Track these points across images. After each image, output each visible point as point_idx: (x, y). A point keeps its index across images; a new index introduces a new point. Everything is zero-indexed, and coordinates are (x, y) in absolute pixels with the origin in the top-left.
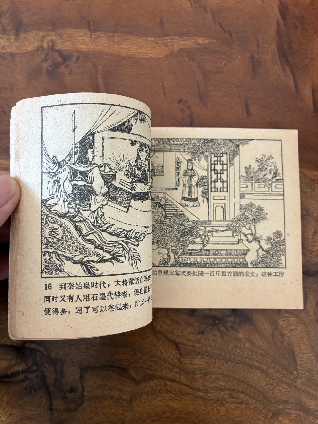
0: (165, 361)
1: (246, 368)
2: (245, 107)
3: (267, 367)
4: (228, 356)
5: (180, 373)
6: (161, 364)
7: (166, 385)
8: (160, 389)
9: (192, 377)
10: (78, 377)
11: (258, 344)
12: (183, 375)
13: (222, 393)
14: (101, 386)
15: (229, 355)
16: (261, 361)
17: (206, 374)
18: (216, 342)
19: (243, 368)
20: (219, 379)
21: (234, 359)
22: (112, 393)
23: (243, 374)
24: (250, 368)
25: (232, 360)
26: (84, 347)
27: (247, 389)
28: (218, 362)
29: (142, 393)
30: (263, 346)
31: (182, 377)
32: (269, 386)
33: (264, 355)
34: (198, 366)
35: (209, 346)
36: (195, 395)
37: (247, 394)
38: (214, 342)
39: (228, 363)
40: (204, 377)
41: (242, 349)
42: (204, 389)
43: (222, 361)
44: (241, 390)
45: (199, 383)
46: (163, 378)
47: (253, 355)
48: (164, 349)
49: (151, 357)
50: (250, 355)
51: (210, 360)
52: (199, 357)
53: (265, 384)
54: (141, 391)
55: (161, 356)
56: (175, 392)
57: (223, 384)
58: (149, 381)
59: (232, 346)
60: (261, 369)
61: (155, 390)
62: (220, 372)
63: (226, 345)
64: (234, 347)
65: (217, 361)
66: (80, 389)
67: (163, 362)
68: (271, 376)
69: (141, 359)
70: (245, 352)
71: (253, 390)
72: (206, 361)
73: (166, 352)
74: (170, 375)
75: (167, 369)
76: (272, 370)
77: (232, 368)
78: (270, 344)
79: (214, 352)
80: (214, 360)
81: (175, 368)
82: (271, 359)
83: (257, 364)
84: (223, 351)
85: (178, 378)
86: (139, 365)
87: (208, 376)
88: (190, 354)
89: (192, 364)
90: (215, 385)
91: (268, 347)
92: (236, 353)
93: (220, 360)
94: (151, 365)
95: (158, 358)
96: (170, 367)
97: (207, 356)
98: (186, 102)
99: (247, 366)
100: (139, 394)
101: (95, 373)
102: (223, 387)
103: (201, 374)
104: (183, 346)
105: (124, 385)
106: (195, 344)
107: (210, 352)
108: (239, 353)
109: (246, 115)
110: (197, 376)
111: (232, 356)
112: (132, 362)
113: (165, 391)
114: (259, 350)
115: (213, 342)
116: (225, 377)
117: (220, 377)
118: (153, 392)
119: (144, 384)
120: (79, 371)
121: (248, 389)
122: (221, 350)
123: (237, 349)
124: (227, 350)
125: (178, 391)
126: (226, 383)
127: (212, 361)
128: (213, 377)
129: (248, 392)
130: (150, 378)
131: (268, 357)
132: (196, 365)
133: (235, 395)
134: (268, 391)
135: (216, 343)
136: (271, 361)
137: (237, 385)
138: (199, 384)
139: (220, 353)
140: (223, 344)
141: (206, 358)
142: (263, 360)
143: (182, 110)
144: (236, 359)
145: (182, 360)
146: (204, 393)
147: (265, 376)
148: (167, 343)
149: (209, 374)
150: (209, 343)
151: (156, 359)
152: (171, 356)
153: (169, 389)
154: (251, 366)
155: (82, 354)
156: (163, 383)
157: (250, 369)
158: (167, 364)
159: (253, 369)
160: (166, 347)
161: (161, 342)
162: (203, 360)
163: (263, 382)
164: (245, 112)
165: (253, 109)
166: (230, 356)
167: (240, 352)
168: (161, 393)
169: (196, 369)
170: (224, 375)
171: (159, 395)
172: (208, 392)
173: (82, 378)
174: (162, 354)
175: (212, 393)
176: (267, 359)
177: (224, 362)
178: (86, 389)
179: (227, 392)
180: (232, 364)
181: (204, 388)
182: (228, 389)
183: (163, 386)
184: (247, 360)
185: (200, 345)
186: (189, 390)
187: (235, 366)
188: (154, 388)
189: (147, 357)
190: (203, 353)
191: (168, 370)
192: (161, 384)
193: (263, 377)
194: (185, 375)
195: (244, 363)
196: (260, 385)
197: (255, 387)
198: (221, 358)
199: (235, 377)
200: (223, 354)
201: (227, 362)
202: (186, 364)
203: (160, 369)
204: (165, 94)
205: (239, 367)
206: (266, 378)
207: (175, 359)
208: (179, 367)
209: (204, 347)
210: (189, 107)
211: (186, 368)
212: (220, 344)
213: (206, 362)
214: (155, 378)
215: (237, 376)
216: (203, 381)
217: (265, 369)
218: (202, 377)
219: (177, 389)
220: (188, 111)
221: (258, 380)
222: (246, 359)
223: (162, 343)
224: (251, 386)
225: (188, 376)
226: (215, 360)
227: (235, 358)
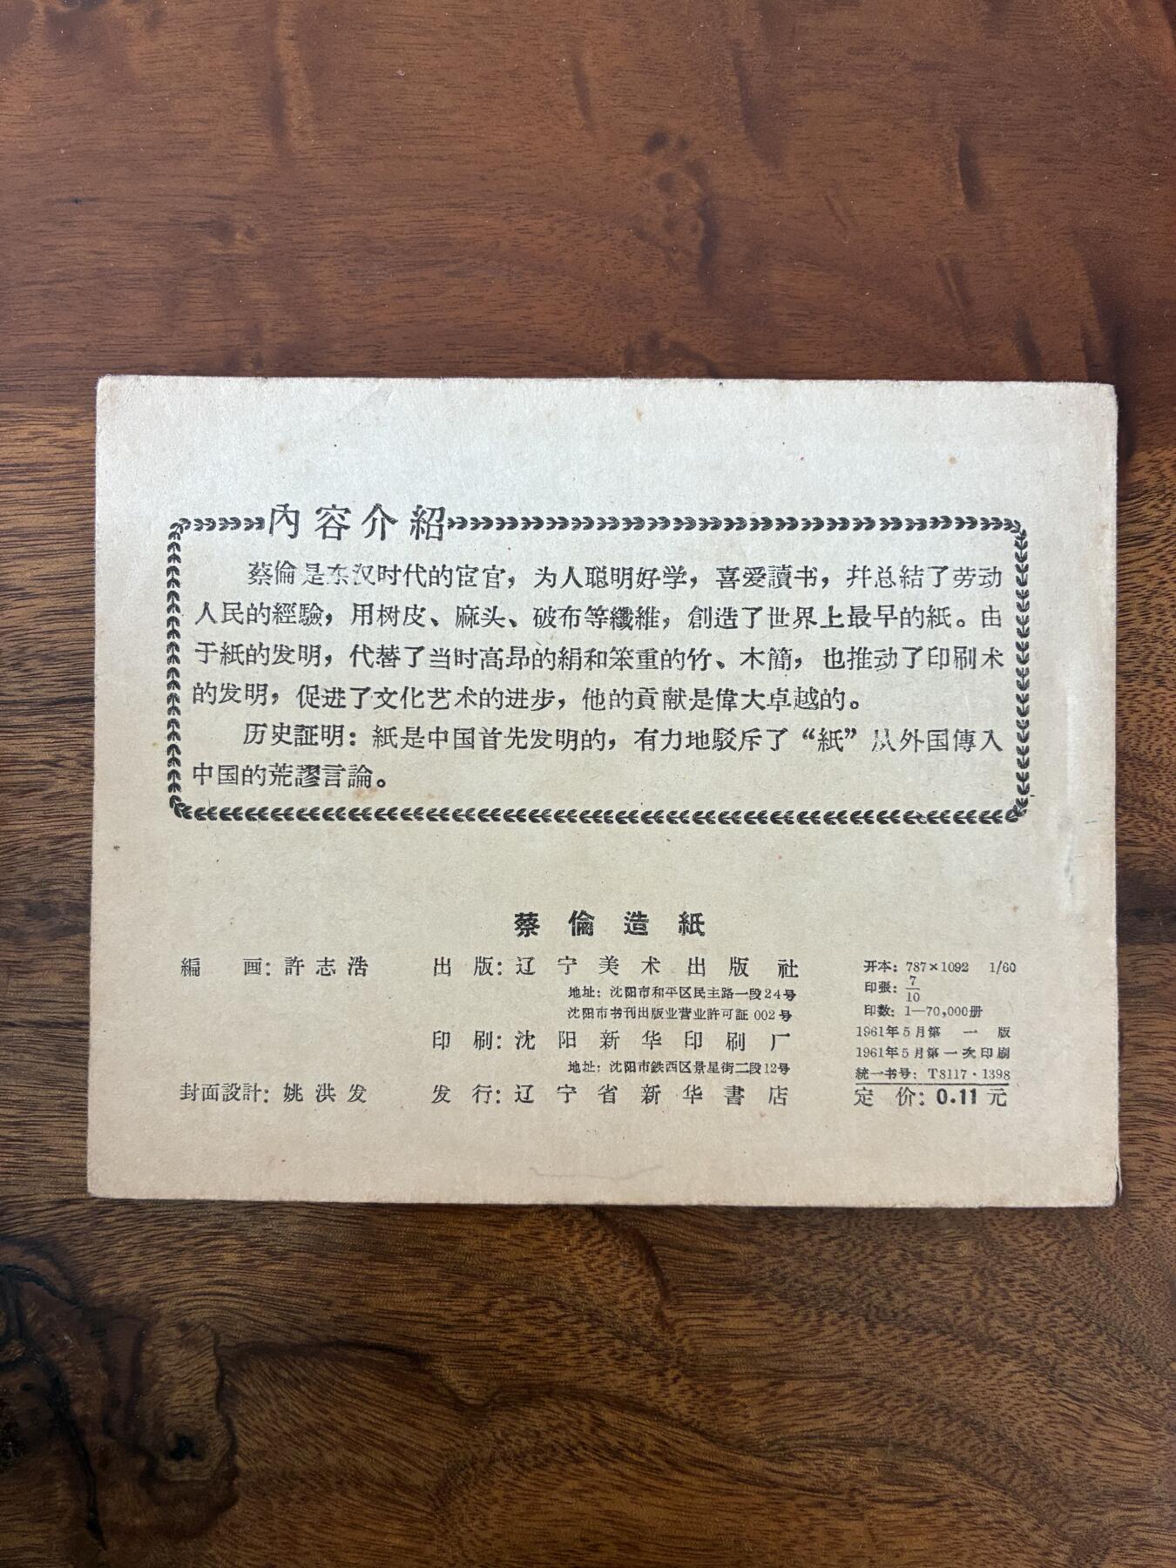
0: (594, 1318)
1: (961, 1351)
2: (956, 165)
3: (1052, 1346)
4: (878, 1298)
5: (660, 1374)
6: (575, 1335)
7: (602, 1424)
8: (573, 1442)
9: (717, 1392)
10: (207, 1388)
11: (1015, 1246)
12: (675, 1380)
13: (852, 1461)
14: (311, 1430)
15: (884, 1292)
16: (1028, 1318)
17: (779, 1377)
18: (824, 1237)
19: (946, 1350)
20: (836, 1397)
21: (904, 1311)
22: (361, 1460)
23: (943, 1378)
24: (978, 1352)
25: (896, 1315)
26: (231, 1258)
27: (962, 1442)
28: (833, 1323)
29: (492, 1461)
30: (1037, 1253)
31: (673, 1389)
32: (1061, 1429)
33: (1039, 1292)
34: (741, 1342)
35: (791, 1253)
36: (731, 1469)
37: (962, 1466)
38: (816, 1238)
39: (877, 1331)
40: (771, 1389)
41: (944, 1267)
42: (771, 1444)
43: (848, 1321)
44: (934, 1446)
45: (746, 1417)
46: (588, 1396)
47: (990, 1293)
48: (592, 1270)
49: (533, 1302)
50: (976, 1295)
51: (795, 1313)
52: (748, 1301)
53: (1042, 1418)
54: (487, 1453)
55: (579, 1299)
56: (640, 1454)
57: (857, 1420)
58: (526, 1410)
59: (895, 1255)
60: (1025, 1356)
61: (554, 1450)
62: (844, 1368)
63: (869, 1251)
64: (906, 1261)
65: (826, 1321)
66: (219, 1445)
67: (588, 1325)
68: (1072, 1384)
69: (486, 1310)
70: (956, 1279)
71: (989, 1449)
72: (781, 1320)
73: (599, 1281)
74: (619, 1382)
75: (604, 1353)
76: (1077, 1359)
77: (897, 1351)
78: (1070, 1245)
79: (816, 1279)
80: (813, 1318)
81: (638, 1350)
82: (1071, 1310)
83: (1010, 1335)
84: (854, 1274)
85: (651, 1392)
86: (479, 1336)
87: (788, 1387)
88: (707, 1290)
89: (717, 1334)
90: (820, 1424)
91: (1058, 1258)
92: (913, 1284)
93: (843, 1315)
94: (533, 1340)
95: (562, 1306)
96: (618, 1344)
97: (783, 1297)
98: (684, 144)
99: (963, 1343)
100: (480, 1466)
101: (285, 1375)
102: (857, 1435)
103: (758, 1376)
104: (675, 1253)
105: (413, 1425)
106: (727, 1246)
107: (796, 1281)
108: (926, 1285)
109: (960, 201)
110: (735, 1387)
111: (898, 1296)
112: (447, 1327)
113: (596, 1451)
114: (1020, 1270)
115: (809, 1238)
116: (866, 1388)
117: (842, 1391)
118: (540, 1458)
119: (500, 1422)
120: (213, 1365)
121: (968, 1444)
122: (849, 1271)
123: (920, 1267)
124: (873, 1271)
125: (655, 1453)
126: (867, 1416)
127: (807, 1316)
128: (811, 1391)
129: (966, 1454)
130: (531, 1393)
131: (1060, 1303)
132: (737, 1337)
133: (909, 1468)
134: (1059, 1451)
135: (822, 1241)
136: (1073, 1319)
137: (916, 1427)
138: (748, 1422)
139: (841, 1284)
140: (855, 1246)
141: (776, 1307)
142: (1036, 1318)
143: (665, 183)
144: (912, 1311)
145: (669, 1314)
146: (771, 1460)
147: (1043, 1383)
148: (604, 1240)
149: (791, 1378)
150: (794, 1240)
151: (553, 1311)
152: (622, 1296)
153: (614, 1442)
154: (982, 1343)
155: (225, 1289)
156: (586, 1416)
157: (977, 1356)
158: (602, 1333)
159: (993, 1353)
160: (600, 1259)
161: (578, 1236)
162: (764, 1315)
163: (1034, 1413)
164: (959, 185)
165: (993, 172)
166: (889, 1296)
167: (933, 1282)
168: (578, 1461)
169: (735, 1355)
170: (859, 1381)
171: (571, 1467)
172: (786, 1456)
173: (223, 1394)
174: (581, 1288)
175: (803, 1461)
176: (1052, 1309)
177: (863, 1324)
178: (245, 1443)
179: (873, 1455)
180: (897, 1332)
181: (771, 1438)
182: (880, 1445)
183: (586, 1429)
184: (965, 1313)
185: (753, 1249)
186: (704, 1448)
187: (907, 1340)
188: (548, 1440)
189: (514, 1302)
190: (763, 1283)
191: (611, 1362)
192: (580, 1423)
193: (1037, 1389)
194: (683, 1381)
195: (950, 1327)
196: (1021, 1423)
197: (998, 1435)
198: (848, 1304)
199: (908, 1391)
200: (854, 1288)
201: (871, 1326)
202: (687, 1331)
203: (570, 1355)
204: (586, 110)
205: (929, 1345)
206: (1052, 1393)
207: (641, 1311)
208: (660, 1346)
209: (769, 1260)
210: (697, 170)
211: (689, 1351)
212: (841, 1246)
213: (781, 1325)
214: (549, 1394)
215: (918, 1386)
216: (766, 1407)
217: (1046, 1356)
218: (762, 1390)
219: (650, 1444)
220: (696, 188)
221: (1013, 1401)
222: (958, 1309)
223: (583, 1240)
224: (981, 1430)
225: (700, 1388)
226: (821, 1315)
227: (909, 1306)
